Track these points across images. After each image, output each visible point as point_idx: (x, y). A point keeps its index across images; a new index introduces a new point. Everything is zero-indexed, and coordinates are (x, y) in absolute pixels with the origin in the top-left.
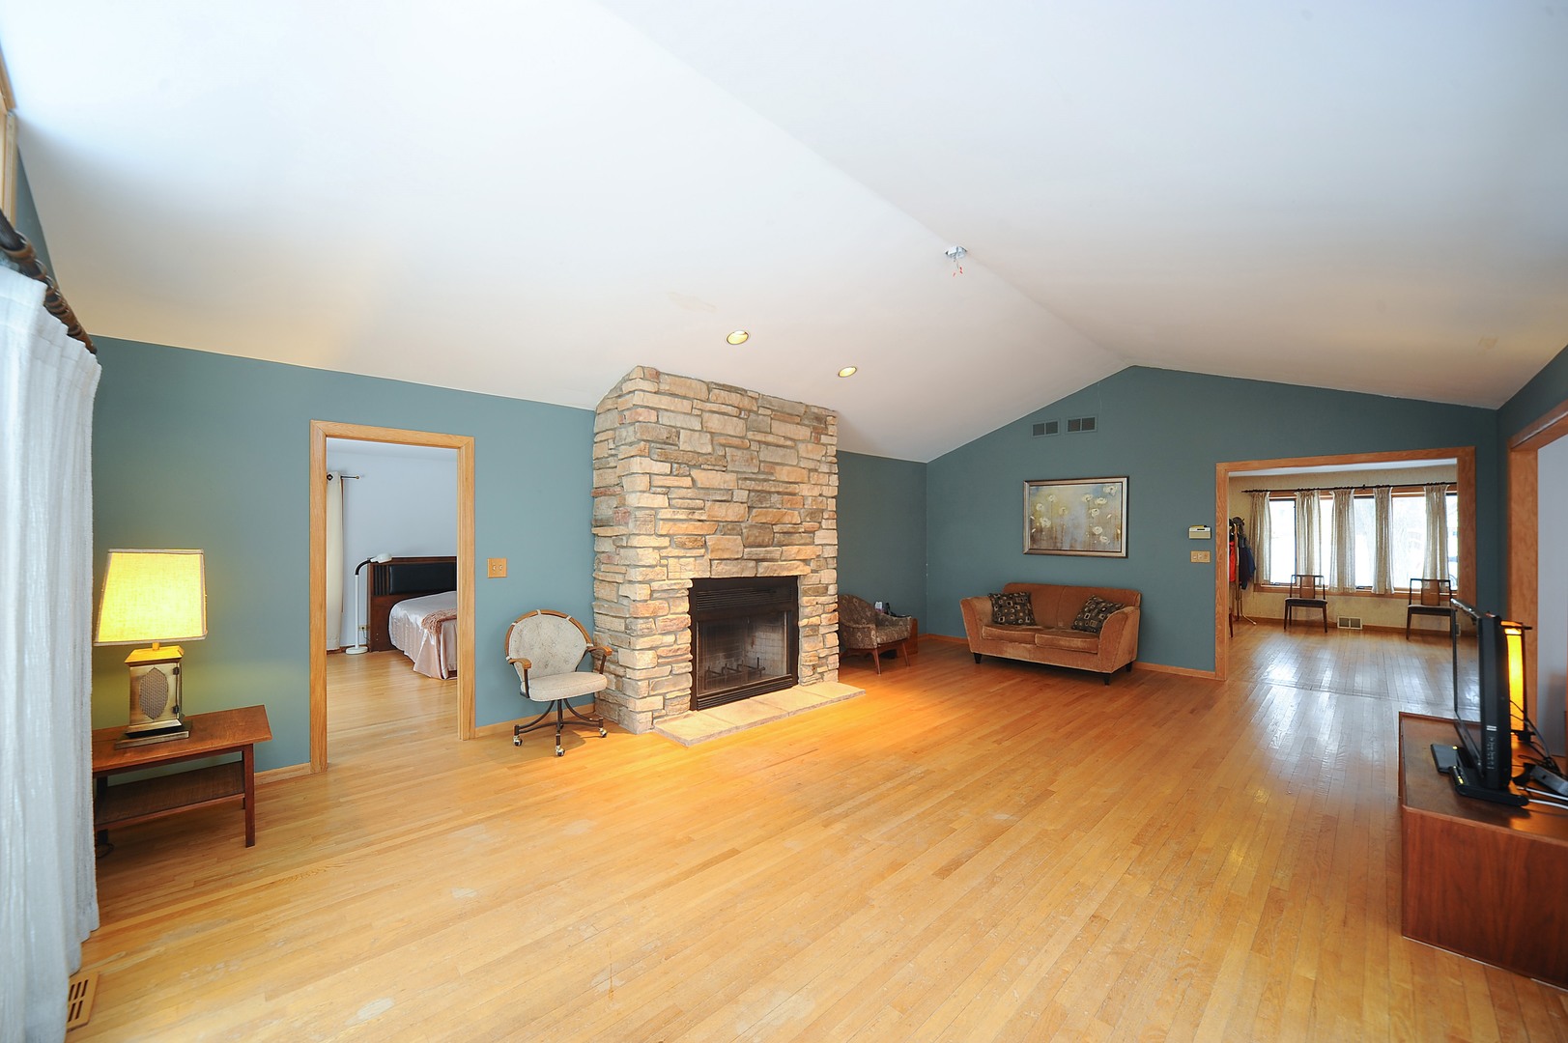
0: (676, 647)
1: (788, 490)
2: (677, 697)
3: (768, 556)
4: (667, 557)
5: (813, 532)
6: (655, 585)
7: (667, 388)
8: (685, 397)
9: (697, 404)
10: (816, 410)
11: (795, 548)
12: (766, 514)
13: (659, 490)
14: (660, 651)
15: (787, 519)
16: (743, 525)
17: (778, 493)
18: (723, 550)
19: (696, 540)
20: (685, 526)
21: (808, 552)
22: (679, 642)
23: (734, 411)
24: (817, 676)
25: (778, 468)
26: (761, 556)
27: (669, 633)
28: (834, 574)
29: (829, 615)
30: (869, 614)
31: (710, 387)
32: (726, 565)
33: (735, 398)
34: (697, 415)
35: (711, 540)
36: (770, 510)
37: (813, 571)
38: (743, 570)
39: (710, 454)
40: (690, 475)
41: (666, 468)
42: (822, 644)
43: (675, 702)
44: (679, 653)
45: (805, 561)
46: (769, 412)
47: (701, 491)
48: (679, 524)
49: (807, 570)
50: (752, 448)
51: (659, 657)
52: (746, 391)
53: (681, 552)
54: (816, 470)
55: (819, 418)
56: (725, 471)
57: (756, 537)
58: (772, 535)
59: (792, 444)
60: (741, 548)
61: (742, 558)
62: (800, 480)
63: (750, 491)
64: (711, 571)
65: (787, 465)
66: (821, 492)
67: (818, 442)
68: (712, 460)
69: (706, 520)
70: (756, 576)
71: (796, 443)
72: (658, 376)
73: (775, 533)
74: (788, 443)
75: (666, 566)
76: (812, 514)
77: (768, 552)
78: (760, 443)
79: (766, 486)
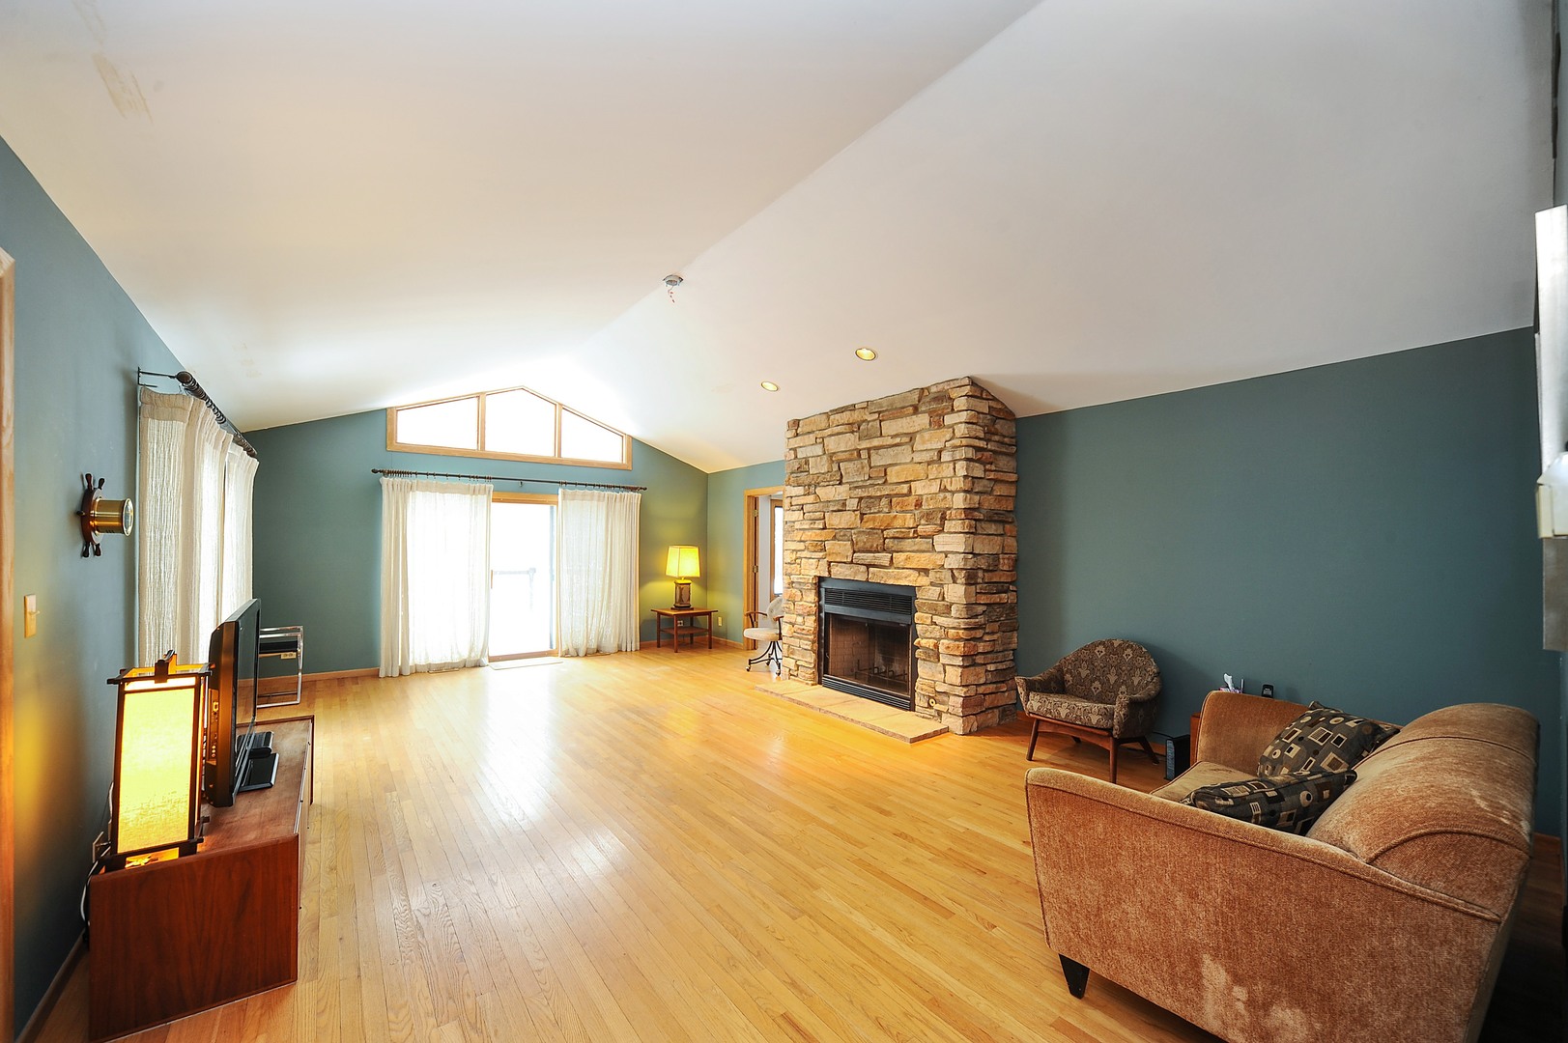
1: (897, 492)
4: (801, 558)
5: (931, 537)
6: (793, 578)
7: (802, 429)
8: (813, 431)
9: (819, 434)
11: (907, 556)
12: (874, 519)
15: (897, 523)
16: (853, 531)
17: (887, 496)
18: (836, 554)
19: (817, 545)
20: (810, 533)
21: (924, 560)
23: (849, 428)
25: (889, 470)
26: (869, 561)
28: (962, 590)
29: (951, 642)
31: (828, 416)
32: (841, 567)
33: (846, 416)
34: (820, 443)
35: (828, 545)
36: (878, 515)
37: (932, 584)
38: (856, 574)
39: (829, 472)
40: (816, 492)
41: (800, 490)
42: (942, 676)
45: (926, 571)
46: (877, 415)
47: (823, 504)
48: (808, 532)
50: (862, 457)
52: (855, 406)
53: (809, 555)
54: (938, 461)
55: (939, 397)
56: (840, 484)
57: (865, 543)
58: (882, 541)
59: (906, 439)
60: (850, 553)
61: (852, 562)
62: (912, 479)
63: (861, 499)
64: (829, 572)
65: (900, 464)
66: (942, 487)
67: (940, 425)
68: (828, 477)
69: (824, 528)
70: (867, 581)
71: (912, 436)
72: (796, 423)
73: (885, 539)
74: (898, 440)
75: (800, 564)
76: (928, 516)
77: (876, 558)
78: (869, 449)
79: (872, 492)
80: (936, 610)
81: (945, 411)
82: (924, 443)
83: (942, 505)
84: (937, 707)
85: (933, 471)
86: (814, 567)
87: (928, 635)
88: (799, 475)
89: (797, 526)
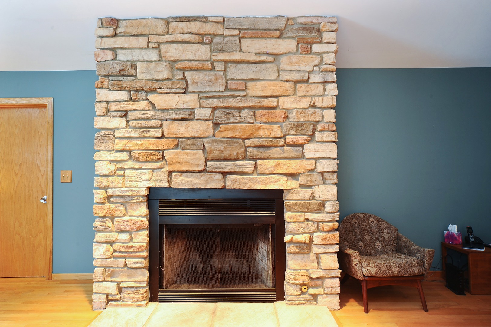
0: (130, 244)
1: (261, 105)
2: (130, 287)
3: (237, 169)
4: (124, 169)
5: (302, 146)
6: (110, 192)
7: (123, 30)
8: (142, 35)
9: (154, 39)
10: (303, 20)
11: (272, 163)
12: (233, 129)
13: (114, 114)
14: (117, 246)
15: (261, 133)
16: (205, 140)
17: (250, 108)
18: (181, 163)
19: (151, 155)
20: (140, 142)
21: (293, 166)
22: (134, 240)
23: (197, 38)
24: (307, 296)
25: (250, 84)
26: (227, 169)
27: (123, 232)
28: (334, 190)
29: (325, 234)
30: (387, 237)
31: (167, 22)
32: (186, 177)
33: (195, 26)
34: (154, 48)
35: (168, 155)
36: (239, 125)
37: (301, 186)
38: (207, 182)
39: (167, 79)
40: (147, 99)
41: (124, 95)
42: (315, 264)
43: (129, 291)
44: (132, 250)
45: (293, 176)
46: (237, 32)
47: (160, 112)
48: (135, 141)
49: (291, 184)
50: (216, 68)
51: (115, 251)
52: (207, 18)
53: (137, 165)
54: (307, 81)
55: (307, 28)
56: (184, 93)
57: (221, 151)
58: (243, 149)
59: (270, 58)
60: (202, 162)
61: (204, 171)
62: (279, 94)
63: (214, 109)
64: (169, 181)
65: (263, 80)
66: (312, 104)
67: (308, 52)
68: (169, 84)
69: (163, 136)
70: (224, 187)
71: (277, 56)
72: (115, 22)
73: (246, 147)
74: (263, 58)
75: (123, 176)
76: (299, 127)
77: (237, 166)
78: (225, 62)
79: (232, 102)
80: (308, 208)
81: (315, 40)
82: (291, 64)
83: (312, 118)
84: (311, 291)
85: (302, 89)
86: (147, 178)
87: (301, 230)
88: (119, 78)
89: (118, 133)
